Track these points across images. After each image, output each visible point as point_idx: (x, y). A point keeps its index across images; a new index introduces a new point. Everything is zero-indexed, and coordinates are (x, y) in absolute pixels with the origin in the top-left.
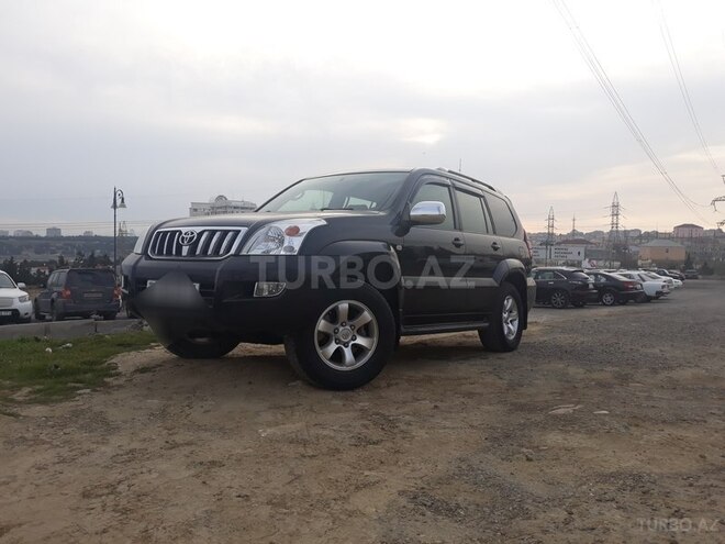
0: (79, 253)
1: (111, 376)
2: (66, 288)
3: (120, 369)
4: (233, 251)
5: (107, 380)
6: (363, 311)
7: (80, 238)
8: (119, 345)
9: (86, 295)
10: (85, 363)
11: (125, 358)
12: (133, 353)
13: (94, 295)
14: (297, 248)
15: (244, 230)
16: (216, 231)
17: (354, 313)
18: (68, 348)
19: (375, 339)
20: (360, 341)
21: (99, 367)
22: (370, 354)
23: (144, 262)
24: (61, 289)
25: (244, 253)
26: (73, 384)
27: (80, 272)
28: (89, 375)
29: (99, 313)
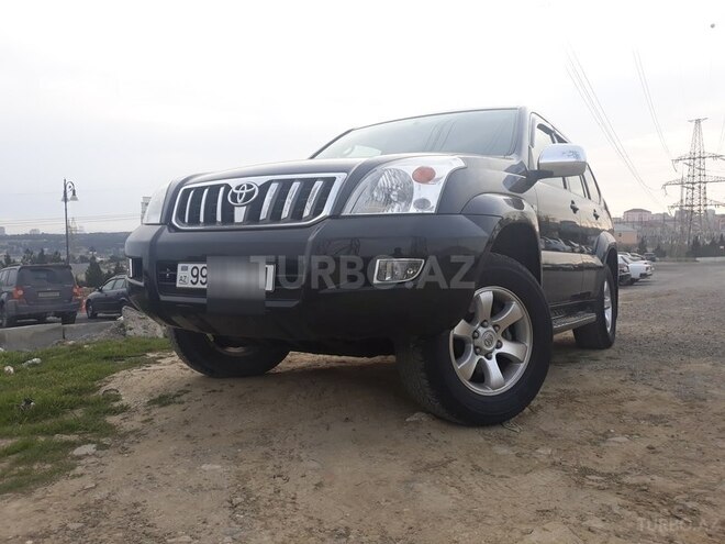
0: (27, 251)
1: (115, 412)
2: (18, 287)
3: (125, 400)
4: (326, 211)
5: (112, 420)
6: (510, 301)
7: (26, 237)
8: (106, 358)
9: (40, 295)
10: (67, 392)
11: (129, 381)
12: (136, 371)
13: (51, 294)
14: (434, 203)
15: (340, 178)
16: (292, 181)
17: (499, 305)
18: (35, 364)
19: (528, 344)
20: (508, 348)
21: (93, 396)
22: (522, 367)
23: (167, 235)
24: (12, 289)
25: (347, 212)
26: (65, 437)
27: (33, 270)
28: (79, 413)
29: (57, 315)
